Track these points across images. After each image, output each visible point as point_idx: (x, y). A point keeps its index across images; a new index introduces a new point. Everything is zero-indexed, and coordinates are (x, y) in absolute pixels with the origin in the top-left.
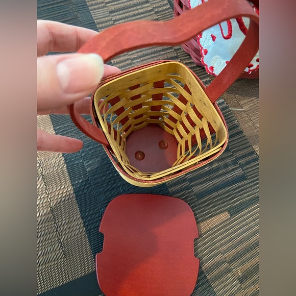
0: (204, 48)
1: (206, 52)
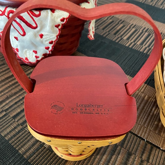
0: (15, 48)
1: (17, 50)
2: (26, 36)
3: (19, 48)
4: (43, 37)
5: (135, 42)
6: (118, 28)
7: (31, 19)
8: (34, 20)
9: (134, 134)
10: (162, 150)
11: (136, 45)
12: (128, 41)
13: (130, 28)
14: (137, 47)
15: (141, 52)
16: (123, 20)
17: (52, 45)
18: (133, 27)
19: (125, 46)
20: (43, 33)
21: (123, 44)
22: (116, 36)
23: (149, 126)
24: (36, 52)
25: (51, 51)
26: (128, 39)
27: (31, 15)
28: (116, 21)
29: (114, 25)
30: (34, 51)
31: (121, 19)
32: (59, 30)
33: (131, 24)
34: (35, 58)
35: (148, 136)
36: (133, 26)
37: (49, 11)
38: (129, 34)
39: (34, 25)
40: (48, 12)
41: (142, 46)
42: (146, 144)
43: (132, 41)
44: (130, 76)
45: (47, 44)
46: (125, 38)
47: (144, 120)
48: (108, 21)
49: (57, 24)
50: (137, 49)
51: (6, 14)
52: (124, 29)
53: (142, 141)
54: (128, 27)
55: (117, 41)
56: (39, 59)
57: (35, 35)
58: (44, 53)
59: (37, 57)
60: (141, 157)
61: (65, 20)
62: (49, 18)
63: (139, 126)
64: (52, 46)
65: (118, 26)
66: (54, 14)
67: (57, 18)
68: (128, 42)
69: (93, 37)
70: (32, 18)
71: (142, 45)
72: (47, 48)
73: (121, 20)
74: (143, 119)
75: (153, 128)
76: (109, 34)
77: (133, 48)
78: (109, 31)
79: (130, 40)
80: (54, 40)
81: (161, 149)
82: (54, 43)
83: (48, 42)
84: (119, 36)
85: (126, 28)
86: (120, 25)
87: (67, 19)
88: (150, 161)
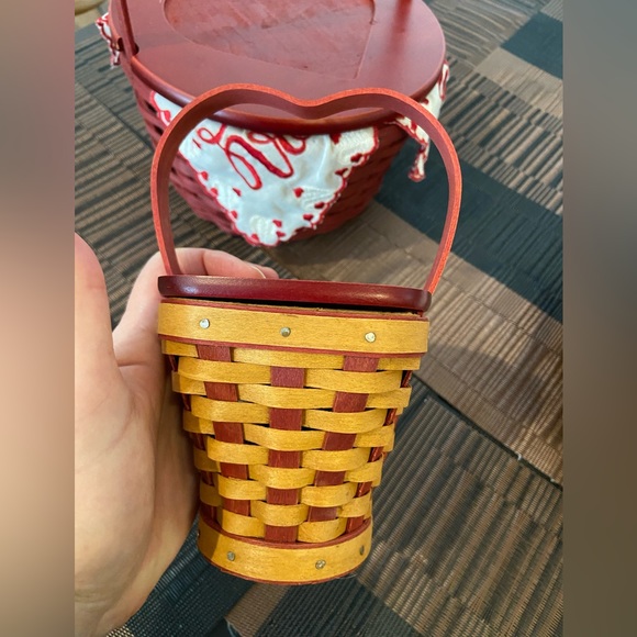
0: (230, 210)
2: (262, 190)
3: (239, 211)
4: (303, 195)
5: (537, 177)
6: (494, 124)
7: (281, 158)
8: (287, 161)
9: (495, 440)
10: (554, 484)
11: (538, 185)
12: (516, 171)
13: (529, 124)
14: (539, 192)
15: (548, 211)
16: (512, 93)
17: (320, 211)
18: (538, 123)
19: (505, 187)
20: (303, 187)
21: (501, 180)
22: (484, 152)
23: (534, 425)
24: (279, 224)
25: (317, 224)
26: (518, 162)
27: (283, 150)
28: (492, 96)
29: (483, 111)
30: (275, 222)
31: (505, 89)
32: (344, 180)
33: (535, 108)
34: (276, 236)
35: (526, 448)
36: (538, 117)
37: (326, 140)
38: (522, 148)
39: (286, 170)
40: (322, 143)
41: (553, 191)
42: (520, 468)
43: (528, 171)
44: (508, 286)
45: (309, 208)
46: (510, 160)
47: (525, 409)
48: (469, 94)
49: (340, 168)
50: (538, 200)
51: (223, 142)
52: (512, 128)
53: (511, 461)
54: (524, 121)
55: (485, 170)
56: (284, 239)
57: (285, 191)
58: (299, 226)
59: (280, 234)
60: (505, 496)
61: (362, 159)
62: (325, 155)
63: (510, 422)
64: (321, 215)
65: (495, 117)
66: (337, 146)
67: (344, 155)
68: (518, 173)
69: (422, 172)
70: (285, 157)
71: (556, 186)
72: (309, 218)
73: (507, 93)
74: (523, 406)
75: (541, 430)
76: (466, 142)
77: (528, 195)
78: (465, 134)
79: (522, 167)
80: (327, 201)
81: (552, 480)
82: (326, 207)
83: (312, 205)
84: (495, 150)
85: (517, 122)
86: (499, 112)
87: (366, 155)
88: (524, 506)
